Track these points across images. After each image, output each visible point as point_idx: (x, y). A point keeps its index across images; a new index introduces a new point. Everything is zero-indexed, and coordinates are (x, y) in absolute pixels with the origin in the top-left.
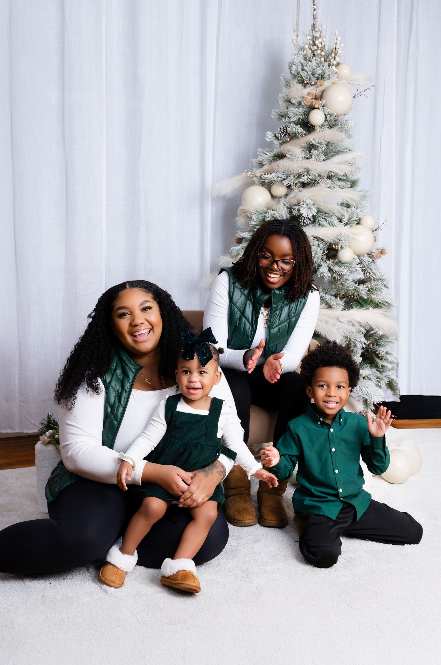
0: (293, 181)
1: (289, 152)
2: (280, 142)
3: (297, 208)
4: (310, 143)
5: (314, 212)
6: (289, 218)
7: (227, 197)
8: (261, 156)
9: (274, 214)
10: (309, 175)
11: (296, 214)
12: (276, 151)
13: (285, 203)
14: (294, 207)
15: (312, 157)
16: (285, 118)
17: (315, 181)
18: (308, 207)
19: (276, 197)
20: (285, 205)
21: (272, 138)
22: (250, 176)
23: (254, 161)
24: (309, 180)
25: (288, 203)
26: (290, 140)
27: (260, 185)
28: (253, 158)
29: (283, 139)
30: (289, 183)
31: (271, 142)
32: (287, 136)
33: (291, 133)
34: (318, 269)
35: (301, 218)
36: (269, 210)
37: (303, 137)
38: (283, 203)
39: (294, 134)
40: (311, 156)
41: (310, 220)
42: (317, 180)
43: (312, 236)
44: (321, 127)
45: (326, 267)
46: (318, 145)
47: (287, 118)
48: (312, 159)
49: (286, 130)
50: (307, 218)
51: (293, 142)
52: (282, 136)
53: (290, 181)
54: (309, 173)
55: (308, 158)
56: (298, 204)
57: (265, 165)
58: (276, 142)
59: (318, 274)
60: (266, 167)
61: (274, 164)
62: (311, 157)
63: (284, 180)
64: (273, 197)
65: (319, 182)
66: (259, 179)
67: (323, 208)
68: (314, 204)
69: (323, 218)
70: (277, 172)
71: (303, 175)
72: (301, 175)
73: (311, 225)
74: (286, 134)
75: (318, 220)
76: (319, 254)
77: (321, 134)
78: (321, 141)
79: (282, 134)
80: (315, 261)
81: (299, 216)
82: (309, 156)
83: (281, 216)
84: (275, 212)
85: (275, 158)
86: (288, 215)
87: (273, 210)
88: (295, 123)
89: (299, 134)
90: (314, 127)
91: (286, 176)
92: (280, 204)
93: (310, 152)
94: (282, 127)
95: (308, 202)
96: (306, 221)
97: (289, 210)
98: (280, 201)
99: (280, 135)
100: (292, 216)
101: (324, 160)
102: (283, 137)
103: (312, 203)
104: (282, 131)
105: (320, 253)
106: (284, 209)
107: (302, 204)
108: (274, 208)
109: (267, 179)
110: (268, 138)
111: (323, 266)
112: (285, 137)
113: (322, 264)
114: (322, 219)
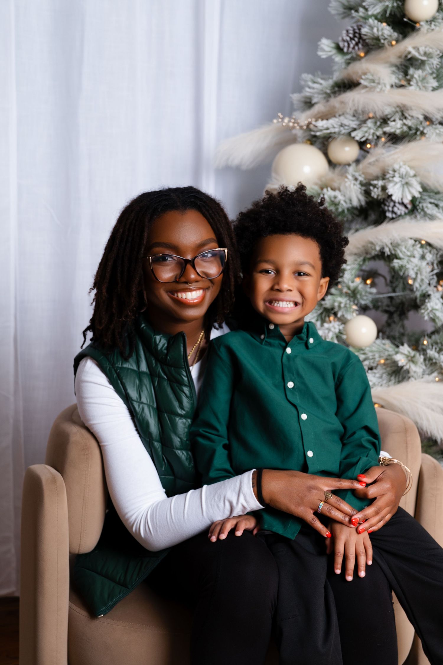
0: (372, 131)
1: (365, 74)
2: (347, 59)
3: (380, 183)
4: (406, 56)
5: (416, 190)
6: (363, 203)
7: (244, 168)
8: (309, 87)
9: (335, 197)
10: (406, 118)
11: (378, 196)
12: (337, 76)
13: (357, 174)
14: (375, 182)
15: (412, 83)
16: (357, 11)
17: (417, 130)
18: (404, 182)
19: (340, 164)
20: (356, 179)
21: (330, 51)
22: (287, 126)
23: (296, 97)
24: (405, 129)
25: (363, 176)
26: (366, 53)
27: (306, 143)
28: (294, 92)
29: (353, 51)
30: (364, 137)
31: (330, 59)
32: (360, 46)
33: (369, 39)
34: (423, 302)
35: (387, 204)
36: (325, 190)
37: (392, 45)
38: (353, 176)
39: (375, 41)
40: (409, 81)
41: (406, 207)
42: (421, 129)
43: (411, 239)
44: (431, 23)
45: (438, 299)
46: (424, 58)
47: (361, 10)
48: (412, 88)
49: (360, 34)
50: (399, 203)
51: (373, 55)
52: (352, 46)
53: (366, 132)
54: (406, 115)
55: (402, 86)
56: (383, 176)
57: (316, 103)
58: (339, 59)
59: (423, 313)
60: (317, 109)
61: (335, 102)
62: (409, 84)
63: (355, 130)
64: (331, 164)
65: (425, 131)
66: (305, 131)
67: (432, 183)
68: (415, 176)
69: (431, 203)
70: (340, 116)
71: (392, 119)
72: (389, 119)
73: (408, 218)
74: (359, 42)
75: (422, 206)
76: (424, 273)
77: (431, 35)
78: (431, 50)
79: (350, 43)
80: (417, 288)
81: (384, 199)
82: (404, 83)
83: (348, 201)
84: (337, 193)
85: (336, 89)
86: (362, 199)
87: (332, 189)
88: (376, 18)
89: (385, 39)
90: (416, 22)
91: (357, 123)
92: (346, 177)
93: (406, 74)
94: (352, 27)
95: (403, 171)
96: (398, 209)
97: (363, 188)
98: (346, 172)
99: (346, 44)
100: (370, 199)
101: (434, 89)
102: (354, 48)
103: (412, 173)
104: (351, 36)
105: (426, 270)
106: (355, 187)
107: (391, 175)
108: (336, 185)
109: (321, 130)
110: (323, 50)
111: (432, 297)
112: (356, 48)
113: (430, 292)
114: (430, 206)
